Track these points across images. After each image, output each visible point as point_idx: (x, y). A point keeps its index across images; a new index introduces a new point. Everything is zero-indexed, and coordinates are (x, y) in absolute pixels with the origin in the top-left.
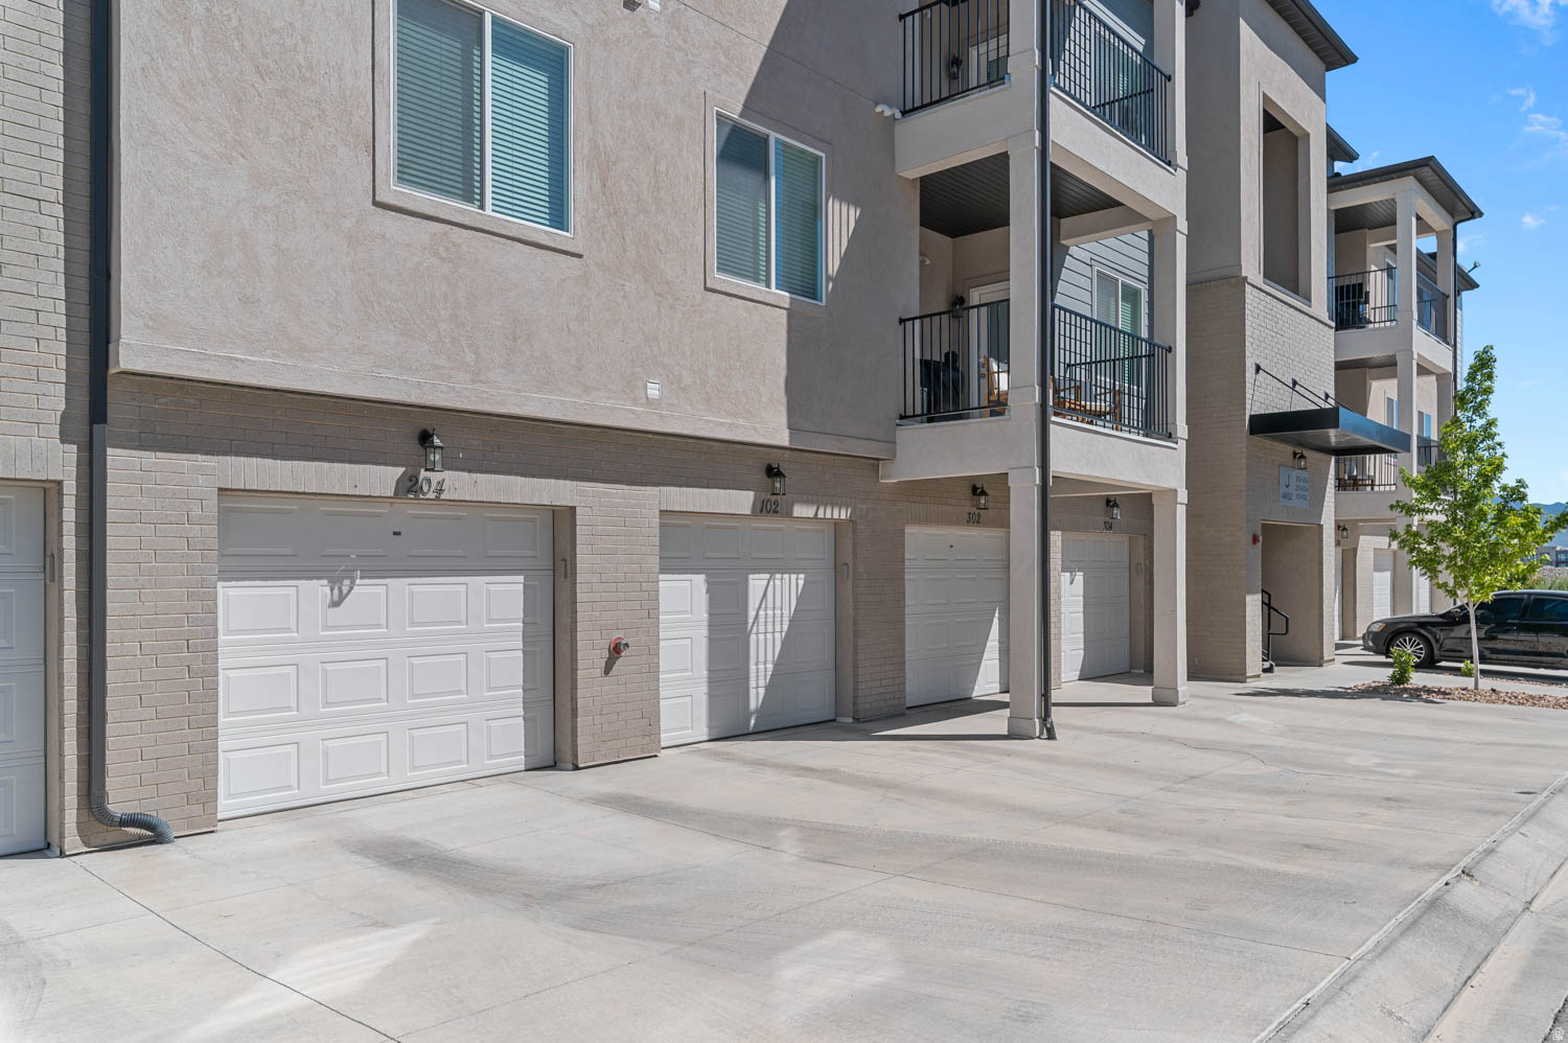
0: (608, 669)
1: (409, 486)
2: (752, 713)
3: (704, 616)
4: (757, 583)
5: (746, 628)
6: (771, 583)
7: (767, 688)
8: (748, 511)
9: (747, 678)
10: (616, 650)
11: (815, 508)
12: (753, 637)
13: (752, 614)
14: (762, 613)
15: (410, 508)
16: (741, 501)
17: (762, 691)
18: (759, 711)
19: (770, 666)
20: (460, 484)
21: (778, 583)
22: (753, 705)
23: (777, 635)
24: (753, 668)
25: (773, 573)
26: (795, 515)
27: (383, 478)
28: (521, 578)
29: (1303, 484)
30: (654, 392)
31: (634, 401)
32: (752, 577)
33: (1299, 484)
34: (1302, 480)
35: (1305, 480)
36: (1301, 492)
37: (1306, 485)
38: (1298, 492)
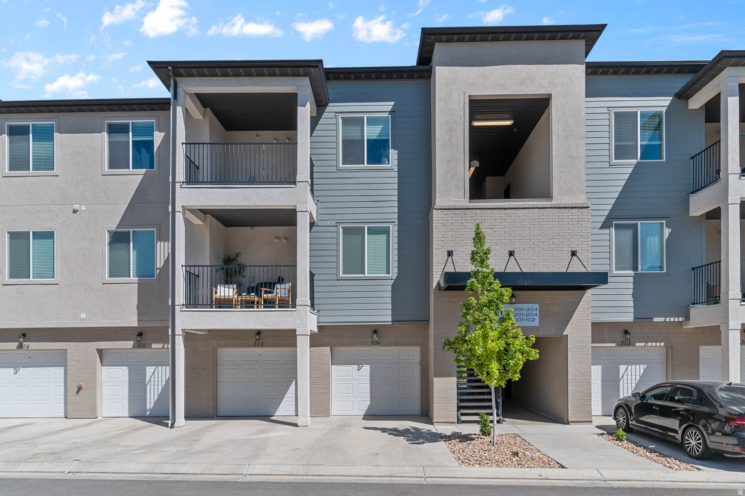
0: (77, 393)
1: (20, 346)
2: (148, 410)
3: (127, 379)
4: (150, 370)
5: (145, 382)
6: (157, 369)
7: (155, 403)
8: (131, 347)
9: (146, 399)
10: (80, 389)
11: (163, 345)
12: (148, 387)
13: (148, 379)
14: (152, 379)
15: (20, 351)
16: (130, 344)
17: (152, 404)
18: (151, 410)
20: (33, 345)
21: (160, 369)
22: (148, 407)
23: (160, 387)
24: (148, 396)
25: (157, 366)
26: (153, 347)
27: (14, 345)
28: (63, 368)
29: (528, 312)
30: (83, 316)
31: (76, 320)
32: (147, 368)
33: (520, 312)
34: (527, 309)
35: (532, 309)
36: (525, 317)
37: (534, 312)
38: (518, 317)
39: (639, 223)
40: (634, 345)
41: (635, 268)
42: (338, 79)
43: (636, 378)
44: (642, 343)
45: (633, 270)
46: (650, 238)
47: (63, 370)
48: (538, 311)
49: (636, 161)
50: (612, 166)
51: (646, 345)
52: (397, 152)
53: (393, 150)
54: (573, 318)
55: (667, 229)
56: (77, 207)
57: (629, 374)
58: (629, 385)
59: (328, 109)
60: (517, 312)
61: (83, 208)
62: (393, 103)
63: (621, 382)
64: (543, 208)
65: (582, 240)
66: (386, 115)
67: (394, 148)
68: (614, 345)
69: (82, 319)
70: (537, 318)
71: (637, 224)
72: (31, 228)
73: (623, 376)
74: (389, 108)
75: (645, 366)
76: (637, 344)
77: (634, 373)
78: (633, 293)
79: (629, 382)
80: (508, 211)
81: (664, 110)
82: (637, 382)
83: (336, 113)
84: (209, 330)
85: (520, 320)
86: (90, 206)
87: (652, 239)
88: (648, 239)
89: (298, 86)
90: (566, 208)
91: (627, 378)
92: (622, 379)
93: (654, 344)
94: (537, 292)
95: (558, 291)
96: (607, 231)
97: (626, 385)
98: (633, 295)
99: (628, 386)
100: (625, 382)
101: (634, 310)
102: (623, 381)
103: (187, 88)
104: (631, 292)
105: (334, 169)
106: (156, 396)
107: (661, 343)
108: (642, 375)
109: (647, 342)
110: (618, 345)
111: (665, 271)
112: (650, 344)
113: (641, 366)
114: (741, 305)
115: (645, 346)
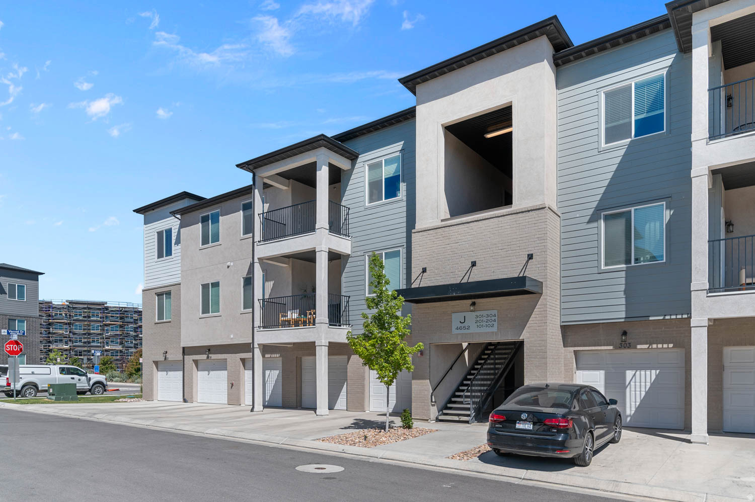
1: (208, 357)
4: (267, 372)
10: (232, 384)
13: (266, 379)
14: (269, 379)
17: (269, 397)
18: (268, 401)
19: (270, 392)
24: (267, 391)
29: (488, 318)
30: (232, 336)
31: (229, 339)
33: (480, 319)
34: (486, 316)
35: (491, 316)
36: (484, 324)
37: (493, 318)
38: (479, 324)
39: (633, 209)
40: (635, 348)
41: (628, 261)
42: (363, 134)
43: (646, 385)
44: (645, 345)
45: (626, 264)
46: (650, 224)
48: (496, 317)
49: (630, 140)
50: (602, 152)
51: (650, 347)
52: (405, 184)
53: (403, 183)
54: (529, 322)
55: (668, 212)
56: (228, 263)
57: (637, 381)
58: (638, 393)
59: (359, 160)
60: (478, 319)
61: (232, 264)
62: (402, 142)
63: (628, 389)
64: (501, 216)
65: (538, 242)
66: (398, 154)
67: (403, 181)
68: (611, 347)
69: (231, 338)
70: (496, 324)
71: (630, 211)
72: (210, 281)
73: (630, 383)
74: (400, 148)
75: (658, 371)
76: (639, 347)
77: (643, 380)
78: (625, 289)
79: (638, 389)
80: (471, 224)
81: (665, 72)
82: (647, 390)
83: (364, 162)
84: (294, 344)
85: (480, 326)
86: (235, 262)
87: (652, 225)
88: (647, 226)
89: (317, 156)
90: (522, 212)
91: (635, 385)
92: (629, 386)
93: (660, 346)
94: (496, 298)
95: (515, 296)
96: (595, 225)
97: (634, 392)
98: (625, 292)
99: (635, 394)
100: (633, 389)
101: (626, 308)
102: (630, 388)
103: (260, 175)
104: (623, 288)
105: (362, 209)
107: (669, 345)
108: (653, 382)
109: (651, 344)
110: (616, 348)
111: (664, 261)
112: (654, 346)
113: (652, 371)
114: (707, 297)
115: (648, 348)
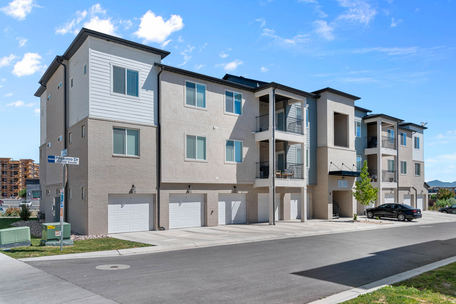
0: (211, 214)
1: (188, 192)
4: (233, 203)
5: (231, 209)
6: (235, 203)
7: (235, 218)
8: (231, 193)
9: (232, 216)
10: (212, 212)
11: (242, 192)
12: (232, 211)
13: (232, 207)
14: (234, 207)
15: (188, 194)
16: (230, 191)
20: (193, 191)
22: (232, 220)
23: (236, 210)
25: (235, 201)
26: (238, 193)
27: (185, 191)
28: (200, 202)
30: (217, 178)
31: (214, 180)
32: (232, 202)
47: (200, 204)
56: (214, 127)
61: (217, 128)
69: (216, 180)
72: (197, 134)
86: (219, 127)
106: (235, 215)
